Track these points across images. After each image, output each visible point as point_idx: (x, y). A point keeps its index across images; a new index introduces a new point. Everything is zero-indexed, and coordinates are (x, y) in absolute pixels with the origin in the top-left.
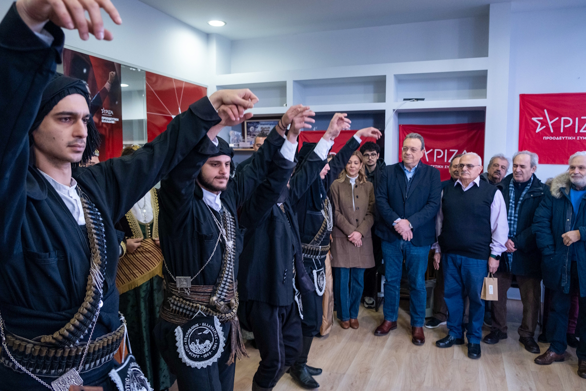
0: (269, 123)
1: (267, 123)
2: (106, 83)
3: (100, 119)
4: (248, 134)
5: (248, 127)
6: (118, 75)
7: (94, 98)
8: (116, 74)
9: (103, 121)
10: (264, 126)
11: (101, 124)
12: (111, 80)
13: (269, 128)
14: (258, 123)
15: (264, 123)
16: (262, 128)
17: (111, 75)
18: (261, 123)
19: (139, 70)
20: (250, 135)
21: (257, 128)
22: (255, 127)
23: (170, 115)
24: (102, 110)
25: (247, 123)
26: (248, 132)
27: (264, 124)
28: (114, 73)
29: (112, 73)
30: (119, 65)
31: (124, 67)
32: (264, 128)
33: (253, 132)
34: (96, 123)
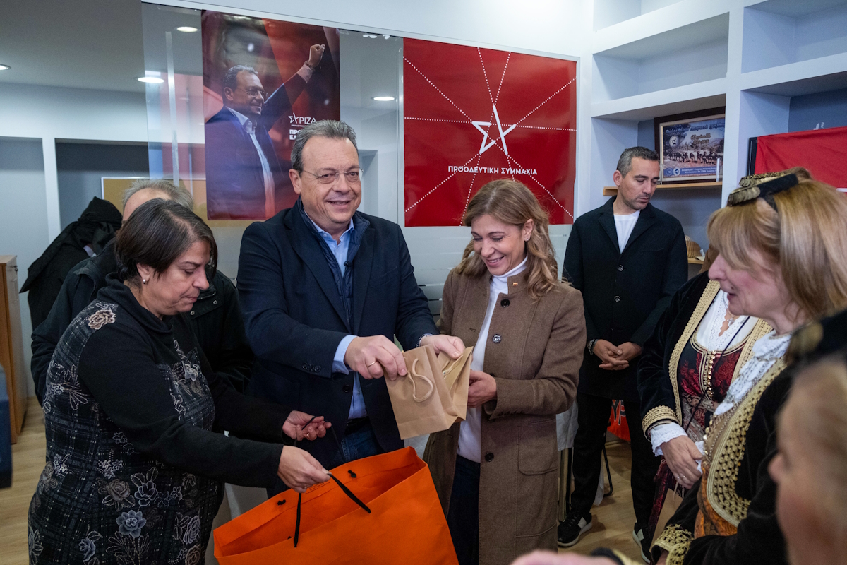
0: (708, 123)
1: (704, 124)
2: (302, 66)
3: (286, 135)
4: (665, 154)
5: (667, 138)
6: (332, 49)
7: (272, 96)
8: (327, 47)
9: (291, 137)
10: (697, 133)
11: (287, 142)
12: (312, 61)
13: (708, 136)
14: (686, 126)
15: (698, 125)
16: (693, 137)
17: (313, 52)
18: (692, 125)
19: (387, 37)
20: (671, 155)
21: (684, 137)
22: (681, 137)
23: (467, 119)
24: (290, 117)
25: (665, 128)
26: (666, 147)
27: (697, 129)
28: (322, 47)
29: (318, 48)
30: (334, 31)
31: (347, 33)
32: (698, 137)
33: (676, 148)
34: (275, 142)
